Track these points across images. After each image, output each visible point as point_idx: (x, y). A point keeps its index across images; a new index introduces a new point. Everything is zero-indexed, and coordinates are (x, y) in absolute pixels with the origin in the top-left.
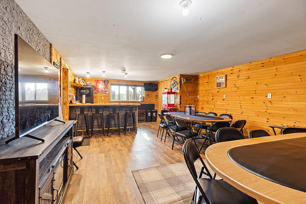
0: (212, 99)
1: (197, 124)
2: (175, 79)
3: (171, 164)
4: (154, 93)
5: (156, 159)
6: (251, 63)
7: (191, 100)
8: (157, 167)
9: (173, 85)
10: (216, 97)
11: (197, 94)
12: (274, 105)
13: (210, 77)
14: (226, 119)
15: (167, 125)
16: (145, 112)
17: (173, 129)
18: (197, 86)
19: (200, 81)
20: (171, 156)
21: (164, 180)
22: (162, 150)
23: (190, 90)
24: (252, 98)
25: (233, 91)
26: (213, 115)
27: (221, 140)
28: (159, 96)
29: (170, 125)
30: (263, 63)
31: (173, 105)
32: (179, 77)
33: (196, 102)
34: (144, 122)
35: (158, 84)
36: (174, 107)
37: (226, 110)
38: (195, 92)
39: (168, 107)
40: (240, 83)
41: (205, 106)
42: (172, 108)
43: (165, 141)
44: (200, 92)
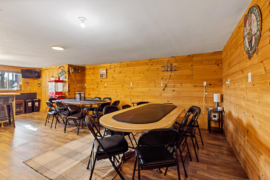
0: (97, 87)
1: (85, 107)
2: (62, 68)
3: (66, 143)
4: (36, 81)
5: (49, 144)
6: (121, 63)
7: (79, 88)
8: (52, 150)
9: (61, 73)
10: (100, 85)
11: (85, 83)
12: (134, 90)
13: (94, 69)
14: (108, 101)
15: (57, 112)
16: (23, 102)
17: (64, 115)
18: (84, 76)
19: (87, 72)
20: (65, 138)
21: (62, 156)
22: (54, 135)
23: (78, 79)
24: (123, 86)
25: (111, 81)
26: (98, 99)
27: (107, 112)
28: (43, 84)
29: (61, 112)
30: (128, 64)
31: (61, 93)
32: (67, 67)
33: (83, 90)
34: (22, 114)
35: (41, 71)
36: (62, 94)
37: (107, 95)
38: (83, 81)
39: (55, 95)
40: (116, 75)
41: (92, 92)
42: (60, 95)
43: (55, 128)
44: (87, 81)
